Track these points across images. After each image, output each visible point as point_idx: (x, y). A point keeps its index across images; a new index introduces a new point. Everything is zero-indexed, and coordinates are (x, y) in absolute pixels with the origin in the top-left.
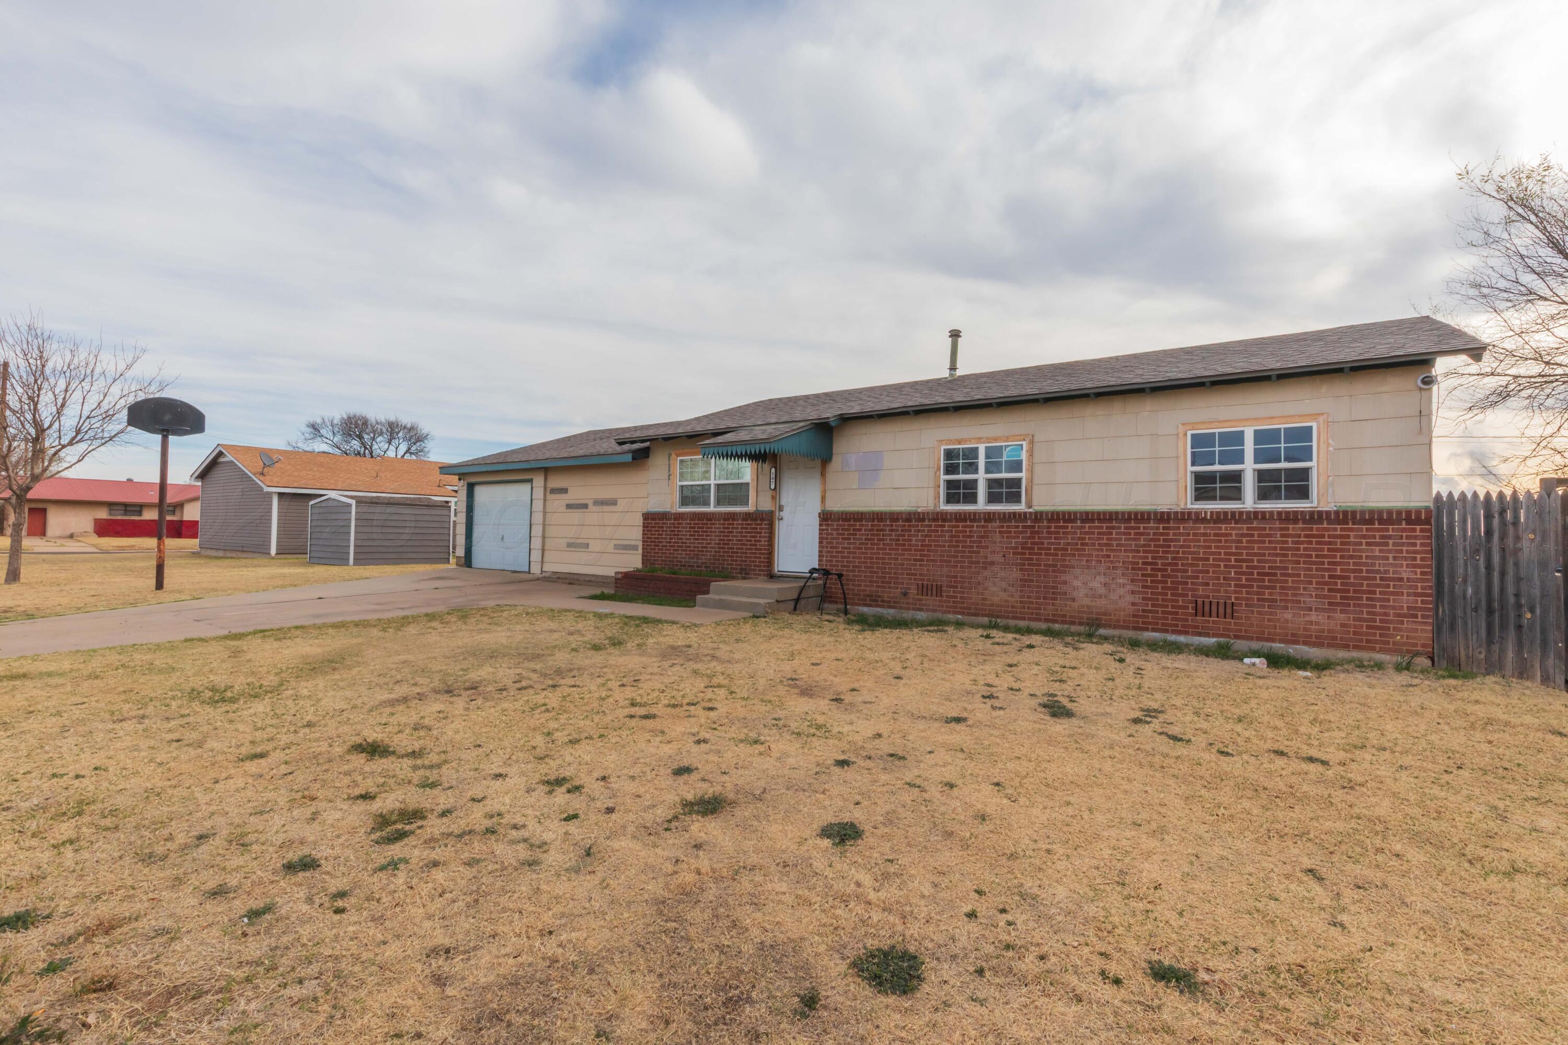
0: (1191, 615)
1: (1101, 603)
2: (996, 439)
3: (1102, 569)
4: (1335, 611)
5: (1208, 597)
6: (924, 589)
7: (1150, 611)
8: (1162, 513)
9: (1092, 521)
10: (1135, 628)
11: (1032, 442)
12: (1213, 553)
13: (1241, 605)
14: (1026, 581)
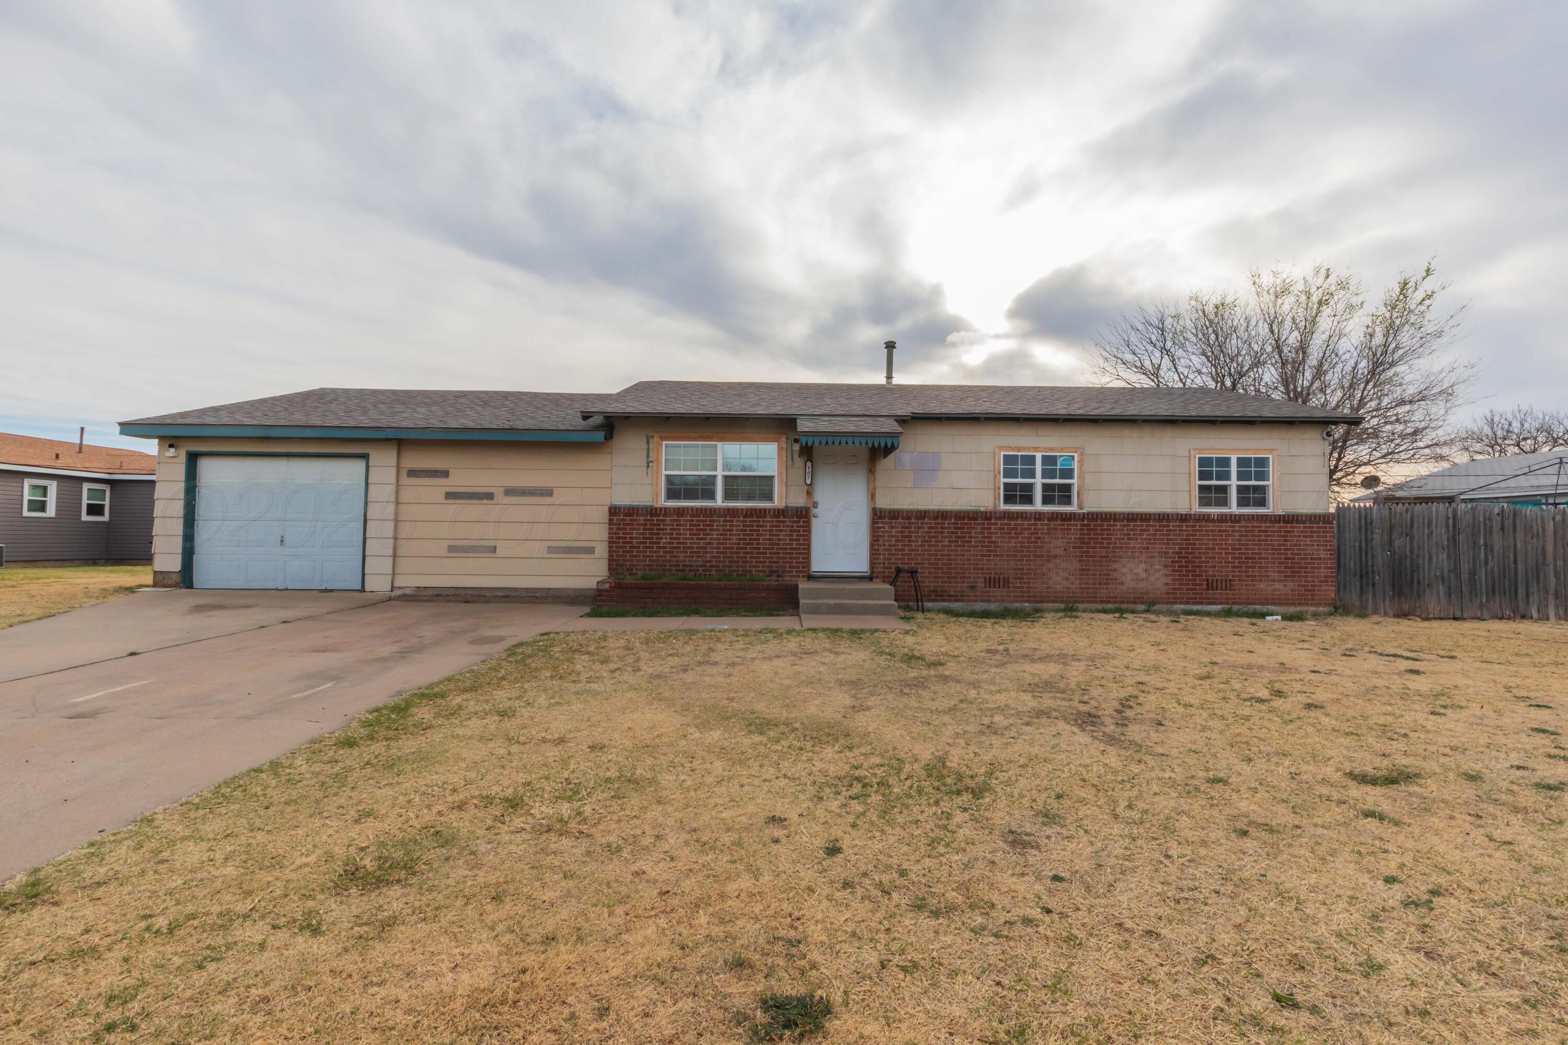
0: (1204, 589)
1: (1143, 585)
2: (1052, 450)
3: (1143, 558)
4: (1287, 581)
5: (1215, 576)
6: (992, 582)
7: (1178, 589)
8: (1182, 515)
9: (1135, 520)
10: (1168, 603)
11: (1082, 454)
12: (1218, 544)
13: (1235, 580)
14: (1084, 570)
